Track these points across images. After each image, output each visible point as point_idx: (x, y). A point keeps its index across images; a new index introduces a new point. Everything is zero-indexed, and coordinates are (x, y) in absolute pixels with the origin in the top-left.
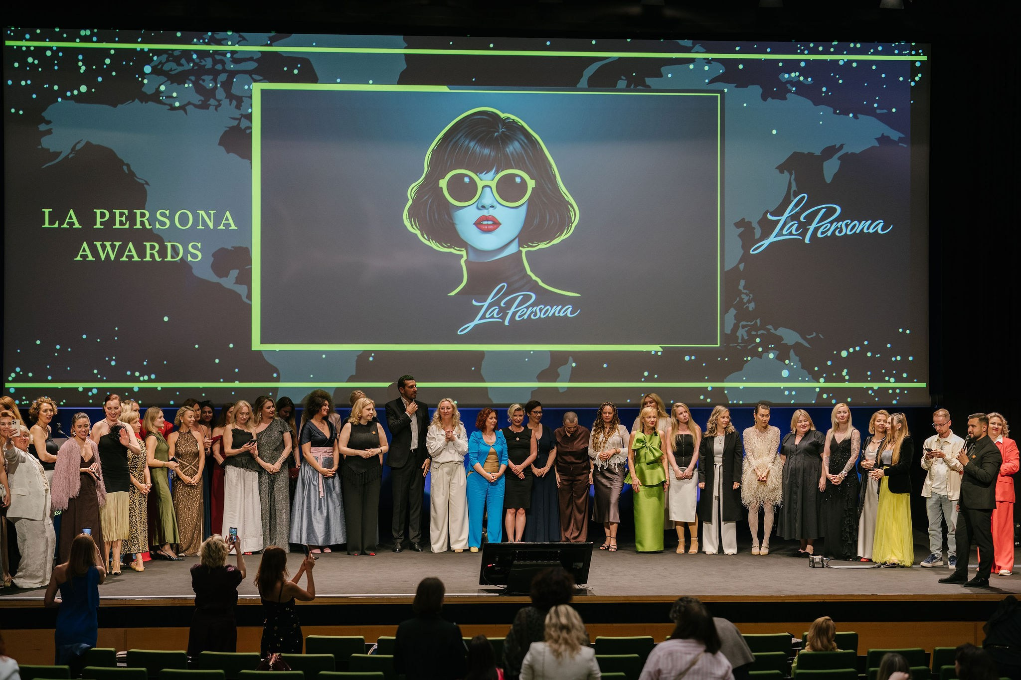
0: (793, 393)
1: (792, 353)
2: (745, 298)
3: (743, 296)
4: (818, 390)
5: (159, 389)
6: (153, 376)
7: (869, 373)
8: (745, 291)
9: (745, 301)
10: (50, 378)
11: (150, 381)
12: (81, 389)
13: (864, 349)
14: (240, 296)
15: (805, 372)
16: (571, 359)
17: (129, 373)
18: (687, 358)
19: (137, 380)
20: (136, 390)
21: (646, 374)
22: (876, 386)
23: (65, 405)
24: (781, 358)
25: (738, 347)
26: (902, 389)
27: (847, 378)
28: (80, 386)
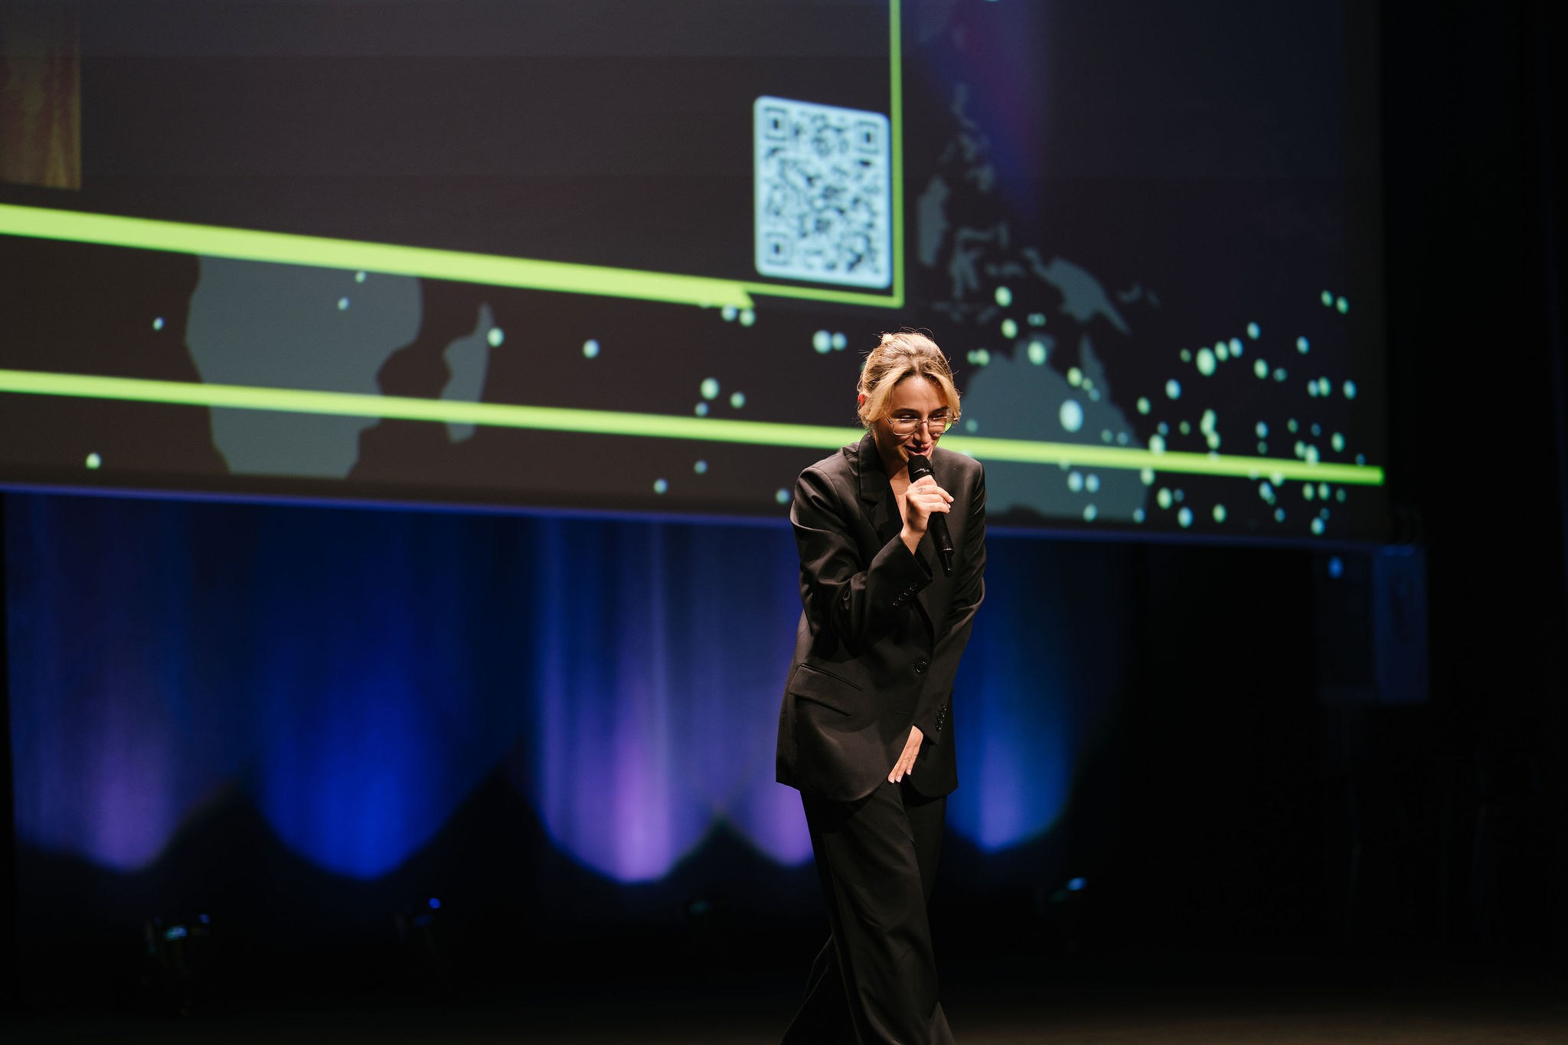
0: (1092, 483)
1: (1086, 350)
2: (971, 148)
3: (966, 141)
4: (1148, 478)
7: (1261, 430)
8: (968, 123)
9: (970, 154)
13: (1252, 350)
15: (1116, 415)
16: (485, 314)
18: (822, 342)
21: (710, 388)
22: (1278, 470)
24: (1060, 361)
25: (956, 317)
26: (1334, 486)
27: (1214, 440)
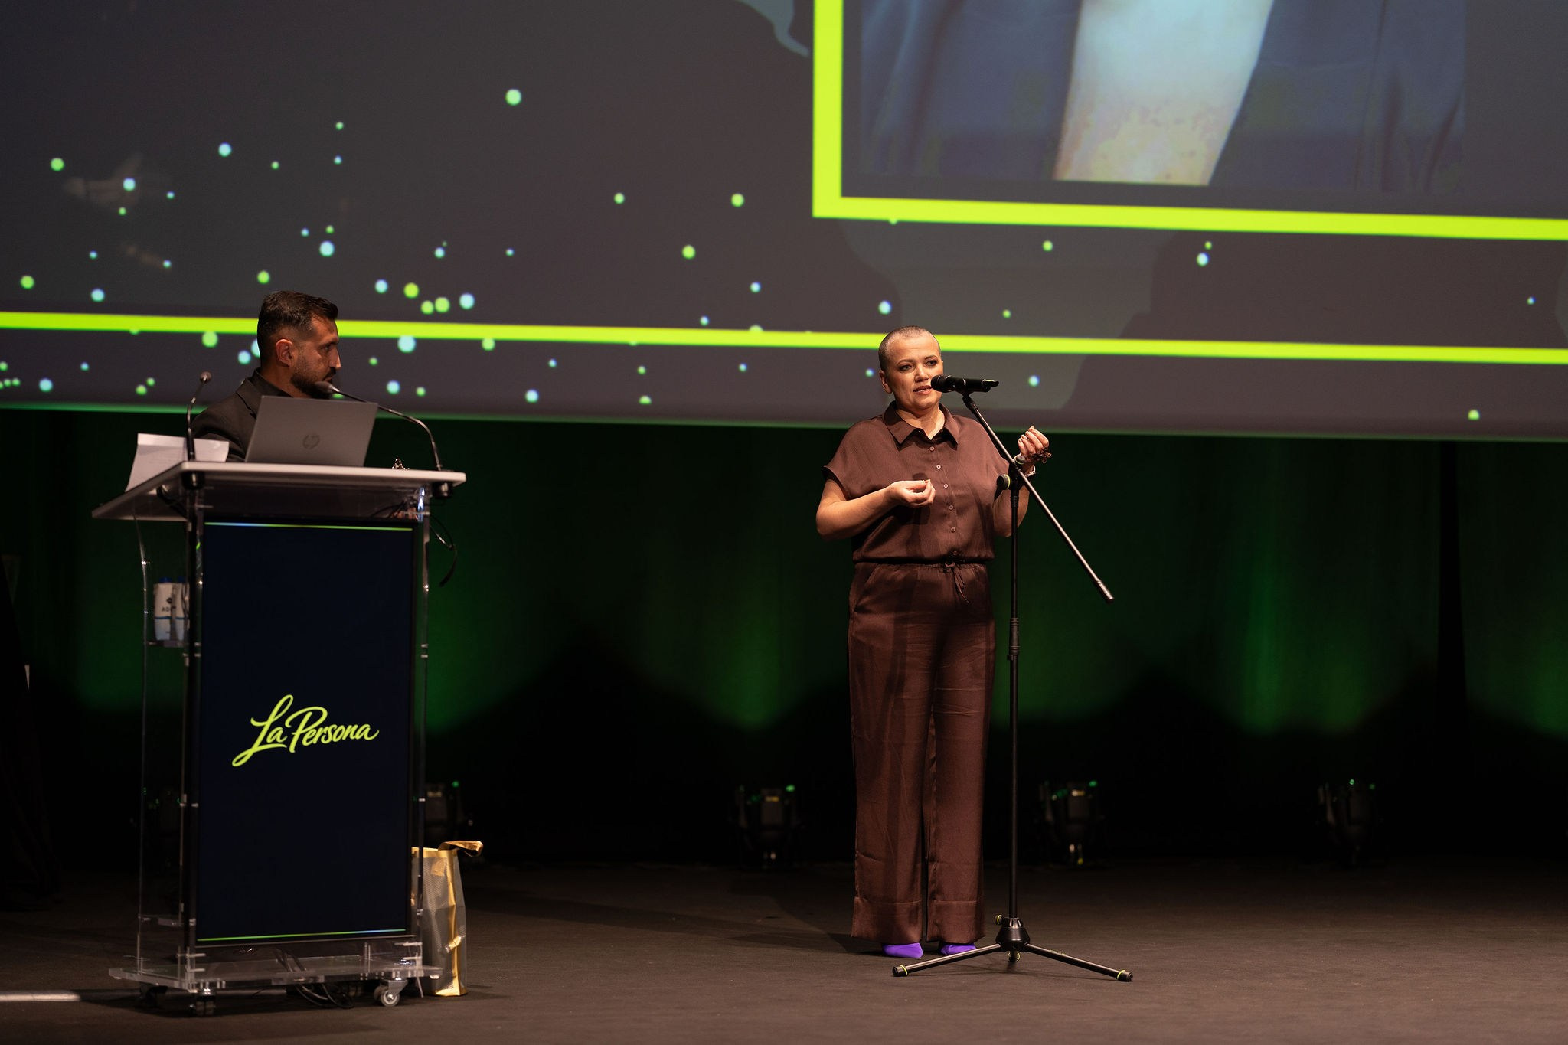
5: (488, 345)
6: (467, 301)
10: (98, 295)
11: (456, 315)
12: (210, 341)
14: (767, 26)
17: (381, 286)
19: (410, 312)
20: (407, 346)
23: (151, 398)
28: (210, 329)
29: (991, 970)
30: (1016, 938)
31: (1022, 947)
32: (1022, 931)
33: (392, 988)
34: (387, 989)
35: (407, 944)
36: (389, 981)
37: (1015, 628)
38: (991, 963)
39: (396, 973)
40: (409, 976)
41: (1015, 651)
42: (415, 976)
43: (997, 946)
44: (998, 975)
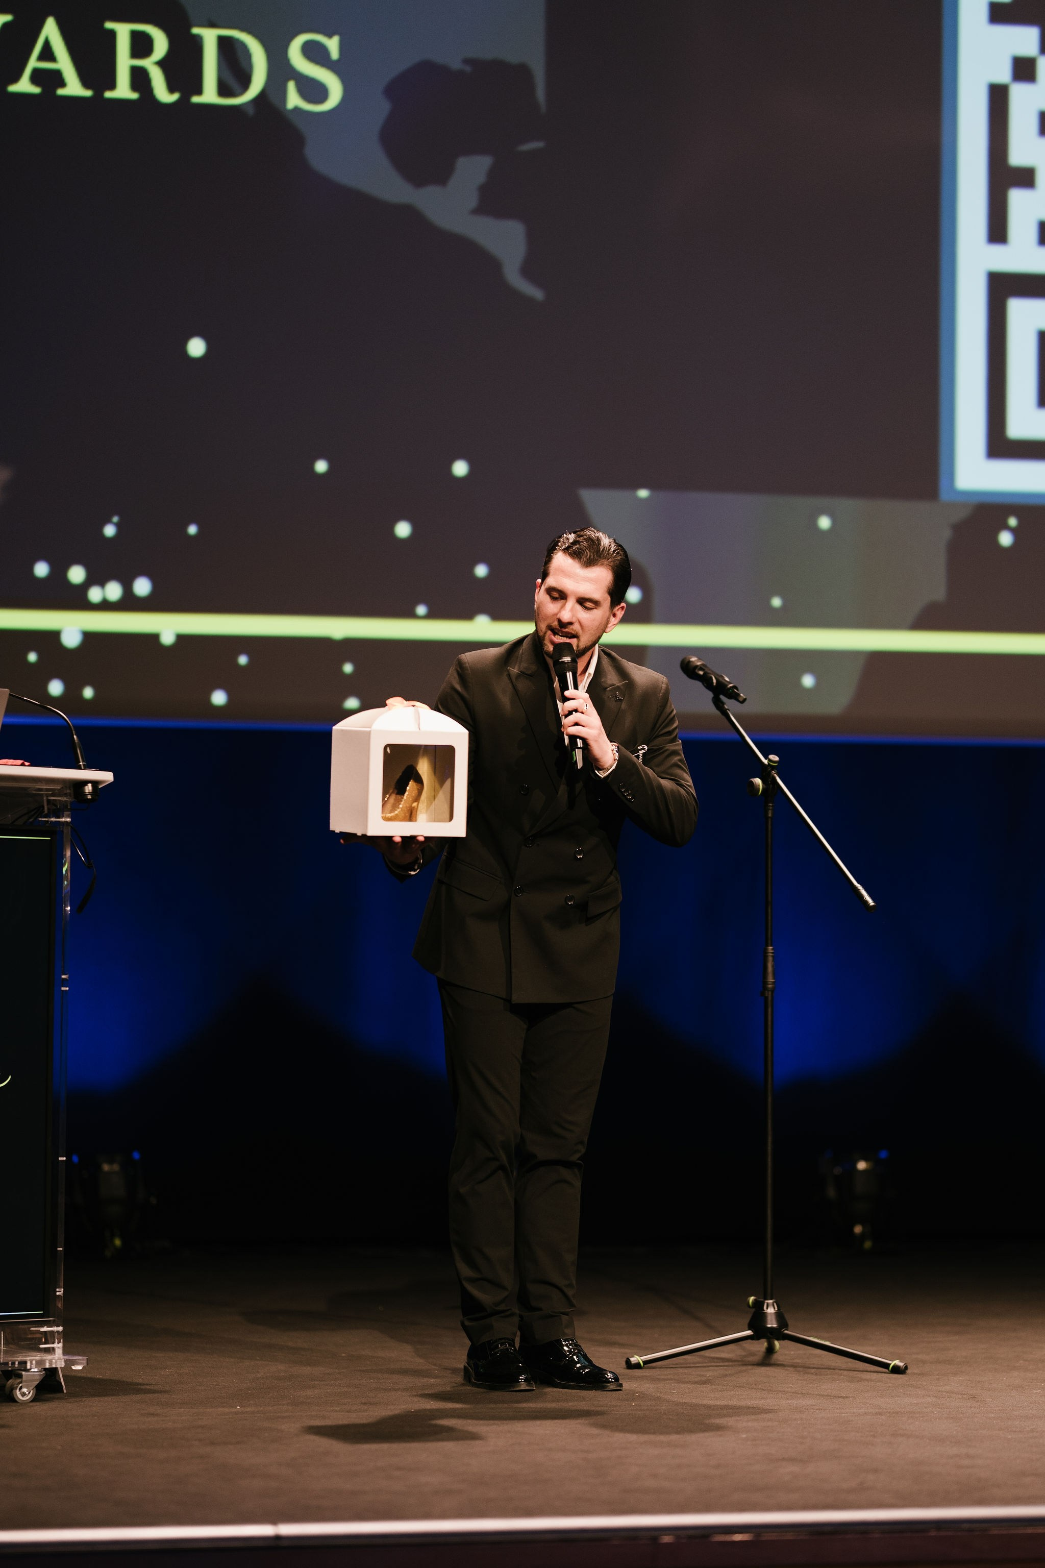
5: (168, 641)
6: (142, 587)
11: (129, 605)
14: (495, 266)
17: (41, 570)
19: (75, 600)
20: (71, 640)
29: (744, 1363)
30: (772, 1323)
31: (777, 1334)
32: (779, 1316)
33: (26, 1381)
34: (21, 1382)
35: (45, 1329)
36: (23, 1373)
37: (770, 959)
38: (744, 1353)
39: (31, 1364)
40: (47, 1366)
41: (770, 986)
42: (54, 1366)
43: (749, 1332)
44: (750, 1367)
